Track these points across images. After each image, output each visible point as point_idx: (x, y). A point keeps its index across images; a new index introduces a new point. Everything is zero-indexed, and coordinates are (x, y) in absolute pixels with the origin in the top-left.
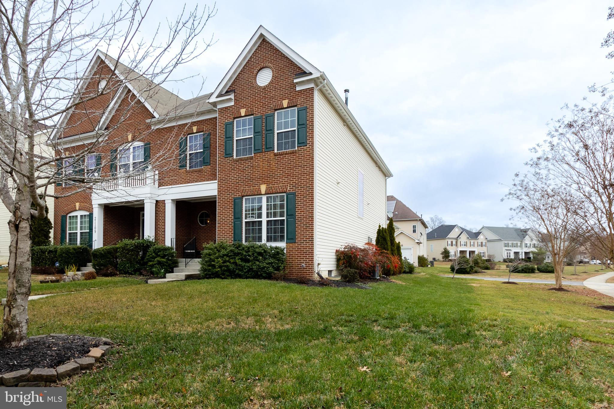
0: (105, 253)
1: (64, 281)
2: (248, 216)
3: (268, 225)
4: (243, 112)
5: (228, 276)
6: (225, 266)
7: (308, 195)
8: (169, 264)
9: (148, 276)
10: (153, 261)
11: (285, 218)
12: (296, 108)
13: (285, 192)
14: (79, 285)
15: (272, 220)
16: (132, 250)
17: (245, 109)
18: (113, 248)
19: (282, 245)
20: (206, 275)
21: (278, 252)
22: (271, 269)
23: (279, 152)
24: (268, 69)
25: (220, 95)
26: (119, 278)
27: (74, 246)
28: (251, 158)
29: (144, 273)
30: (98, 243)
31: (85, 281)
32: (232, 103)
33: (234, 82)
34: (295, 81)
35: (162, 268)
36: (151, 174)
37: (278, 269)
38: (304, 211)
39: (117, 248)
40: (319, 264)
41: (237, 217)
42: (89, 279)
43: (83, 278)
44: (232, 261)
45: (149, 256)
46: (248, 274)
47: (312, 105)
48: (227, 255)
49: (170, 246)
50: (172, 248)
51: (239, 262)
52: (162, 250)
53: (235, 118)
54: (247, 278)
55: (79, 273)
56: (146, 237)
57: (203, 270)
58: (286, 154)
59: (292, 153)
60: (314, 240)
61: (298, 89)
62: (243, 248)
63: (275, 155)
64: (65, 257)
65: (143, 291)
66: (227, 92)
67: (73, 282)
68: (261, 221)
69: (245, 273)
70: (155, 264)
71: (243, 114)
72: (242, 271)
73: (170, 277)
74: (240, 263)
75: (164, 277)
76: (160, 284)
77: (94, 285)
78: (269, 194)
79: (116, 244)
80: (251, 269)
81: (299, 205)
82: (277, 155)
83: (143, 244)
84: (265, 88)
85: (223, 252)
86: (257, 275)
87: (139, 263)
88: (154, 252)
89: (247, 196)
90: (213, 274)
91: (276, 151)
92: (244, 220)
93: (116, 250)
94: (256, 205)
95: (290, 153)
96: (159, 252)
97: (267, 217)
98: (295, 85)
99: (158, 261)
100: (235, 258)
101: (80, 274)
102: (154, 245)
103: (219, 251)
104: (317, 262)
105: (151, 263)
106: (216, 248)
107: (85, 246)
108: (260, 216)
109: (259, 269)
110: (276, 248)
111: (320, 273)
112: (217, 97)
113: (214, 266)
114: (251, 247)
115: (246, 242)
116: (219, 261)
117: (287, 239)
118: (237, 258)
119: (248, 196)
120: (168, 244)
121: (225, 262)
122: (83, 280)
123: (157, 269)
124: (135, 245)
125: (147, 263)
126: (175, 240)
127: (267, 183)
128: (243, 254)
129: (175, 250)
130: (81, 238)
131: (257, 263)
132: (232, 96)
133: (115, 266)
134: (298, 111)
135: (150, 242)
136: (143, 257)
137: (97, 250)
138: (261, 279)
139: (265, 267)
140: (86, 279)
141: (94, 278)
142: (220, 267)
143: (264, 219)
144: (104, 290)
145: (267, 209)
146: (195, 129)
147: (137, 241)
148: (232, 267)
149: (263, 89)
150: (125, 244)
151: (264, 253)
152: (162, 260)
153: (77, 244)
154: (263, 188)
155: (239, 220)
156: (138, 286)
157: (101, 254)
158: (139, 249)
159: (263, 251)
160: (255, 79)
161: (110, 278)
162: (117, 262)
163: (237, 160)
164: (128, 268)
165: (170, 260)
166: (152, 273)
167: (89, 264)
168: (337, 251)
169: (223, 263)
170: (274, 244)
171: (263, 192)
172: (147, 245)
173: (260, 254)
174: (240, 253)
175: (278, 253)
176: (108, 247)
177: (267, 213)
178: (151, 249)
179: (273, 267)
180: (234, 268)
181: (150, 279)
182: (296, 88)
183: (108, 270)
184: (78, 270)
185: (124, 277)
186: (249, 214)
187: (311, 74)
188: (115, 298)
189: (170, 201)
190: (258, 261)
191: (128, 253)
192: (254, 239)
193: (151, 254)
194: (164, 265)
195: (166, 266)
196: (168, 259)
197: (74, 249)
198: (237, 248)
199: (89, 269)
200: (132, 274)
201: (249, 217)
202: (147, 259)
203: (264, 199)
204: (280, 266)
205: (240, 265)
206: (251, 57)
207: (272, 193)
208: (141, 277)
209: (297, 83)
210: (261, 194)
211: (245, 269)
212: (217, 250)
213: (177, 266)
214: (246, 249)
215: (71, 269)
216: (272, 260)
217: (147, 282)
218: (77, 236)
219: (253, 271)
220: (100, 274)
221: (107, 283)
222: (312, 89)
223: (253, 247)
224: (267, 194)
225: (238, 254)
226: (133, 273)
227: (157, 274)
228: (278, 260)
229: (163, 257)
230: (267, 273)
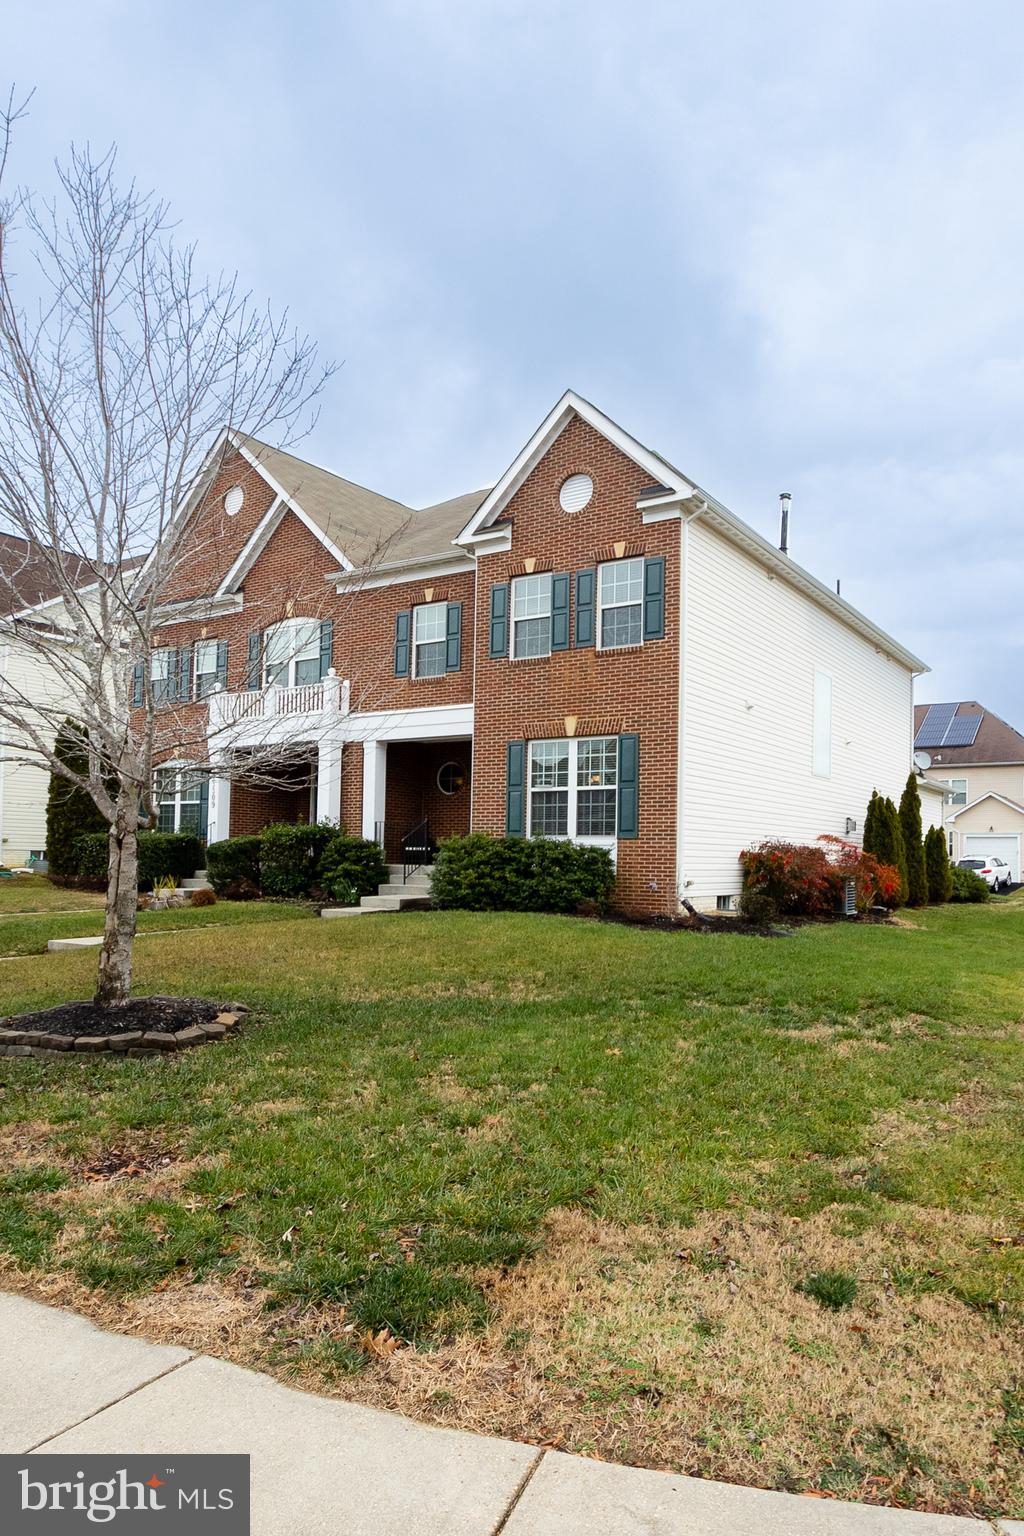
0: (234, 852)
1: (152, 909)
2: (538, 781)
3: (580, 800)
4: (530, 564)
5: (487, 904)
6: (482, 885)
7: (665, 740)
8: (369, 878)
9: (324, 900)
10: (335, 870)
11: (615, 787)
12: (642, 559)
13: (616, 734)
14: (184, 917)
15: (589, 791)
16: (291, 847)
17: (534, 559)
18: (251, 842)
19: (608, 843)
20: (442, 901)
21: (594, 858)
22: (577, 893)
23: (604, 649)
24: (583, 476)
25: (482, 530)
26: (262, 904)
27: (170, 836)
28: (547, 661)
29: (316, 893)
30: (218, 829)
31: (193, 910)
32: (508, 547)
33: (512, 501)
34: (640, 505)
35: (353, 886)
36: (333, 687)
37: (592, 893)
38: (656, 774)
39: (260, 842)
40: (689, 884)
41: (516, 783)
42: (202, 904)
43: (189, 901)
44: (497, 874)
45: (326, 859)
46: (530, 901)
47: (677, 556)
48: (486, 863)
49: (372, 838)
50: (375, 844)
51: (510, 876)
52: (354, 847)
53: (512, 577)
54: (526, 910)
55: (180, 891)
56: (321, 818)
57: (437, 889)
58: (620, 653)
59: (633, 652)
60: (678, 833)
61: (647, 519)
62: (522, 849)
63: (598, 655)
64: (150, 857)
65: (308, 931)
66: (497, 523)
67: (170, 911)
68: (567, 792)
69: (524, 899)
70: (338, 877)
71: (530, 569)
72: (516, 894)
73: (369, 904)
74: (514, 879)
75: (357, 904)
76: (344, 918)
77: (213, 919)
78: (582, 736)
79: (255, 833)
80: (534, 893)
81: (647, 761)
82: (602, 656)
83: (315, 835)
84: (577, 517)
85: (479, 855)
86: (547, 904)
87: (306, 874)
88: (337, 851)
89: (535, 739)
90: (456, 900)
91: (599, 648)
92: (530, 790)
93: (256, 845)
94: (556, 758)
95: (629, 653)
96: (347, 851)
97: (580, 783)
98: (640, 513)
99: (345, 870)
100: (503, 869)
101: (182, 894)
102: (338, 836)
103: (470, 854)
104: (687, 879)
105: (330, 874)
106: (464, 847)
107: (192, 835)
108: (563, 780)
109: (552, 892)
110: (593, 850)
111: (692, 903)
112: (474, 534)
113: (457, 884)
114: (539, 847)
115: (532, 834)
116: (470, 875)
117: (620, 830)
118: (508, 868)
119: (539, 739)
120: (368, 834)
121: (482, 876)
122: (190, 907)
123: (341, 886)
124: (296, 836)
125: (319, 875)
126: (383, 825)
127: (580, 714)
128: (520, 861)
129: (382, 848)
130: (183, 818)
131: (549, 880)
132: (507, 532)
133: (255, 877)
134: (647, 567)
135: (328, 830)
136: (314, 861)
137: (218, 846)
138: (555, 913)
139: (565, 888)
140: (194, 905)
141: (211, 902)
142: (471, 886)
143: (572, 789)
144: (232, 928)
145: (579, 768)
146: (429, 594)
147: (302, 828)
148: (495, 886)
149: (573, 519)
150: (277, 835)
151: (566, 859)
152: (353, 867)
153: (173, 829)
154: (571, 723)
155: (520, 788)
156: (300, 921)
157: (227, 854)
158: (304, 845)
159: (562, 856)
160: (557, 498)
161: (243, 904)
162: (258, 869)
163: (518, 665)
164: (282, 884)
165: (372, 868)
166: (332, 894)
167: (199, 873)
168: (743, 854)
169: (476, 878)
170: (589, 841)
171: (570, 731)
172: (323, 836)
173: (556, 861)
174: (515, 858)
175: (594, 861)
176: (241, 839)
177: (580, 776)
178: (331, 845)
179: (582, 888)
180: (500, 890)
181: (327, 907)
182: (641, 517)
183: (239, 886)
184: (179, 886)
185: (273, 901)
186: (541, 776)
187: (671, 491)
188: (254, 944)
189: (374, 744)
190: (550, 875)
191: (282, 854)
192: (549, 830)
193: (331, 856)
194: (357, 879)
195: (362, 880)
196: (367, 865)
197: (169, 841)
198: (509, 848)
199: (200, 883)
200: (290, 897)
201: (541, 783)
202: (323, 866)
203: (573, 745)
204: (597, 888)
205: (512, 884)
206: (548, 453)
207: (590, 735)
208: (308, 904)
209: (644, 509)
210: (566, 737)
211: (524, 892)
212: (466, 852)
213: (386, 881)
214: (526, 851)
215: (166, 884)
216: (579, 875)
217: (319, 914)
218: (173, 812)
219: (540, 897)
220: (223, 895)
221: (237, 914)
222: (677, 522)
223: (543, 846)
224: (579, 736)
225: (509, 861)
226: (292, 893)
227: (342, 896)
228: (594, 875)
229: (357, 861)
230: (568, 901)
